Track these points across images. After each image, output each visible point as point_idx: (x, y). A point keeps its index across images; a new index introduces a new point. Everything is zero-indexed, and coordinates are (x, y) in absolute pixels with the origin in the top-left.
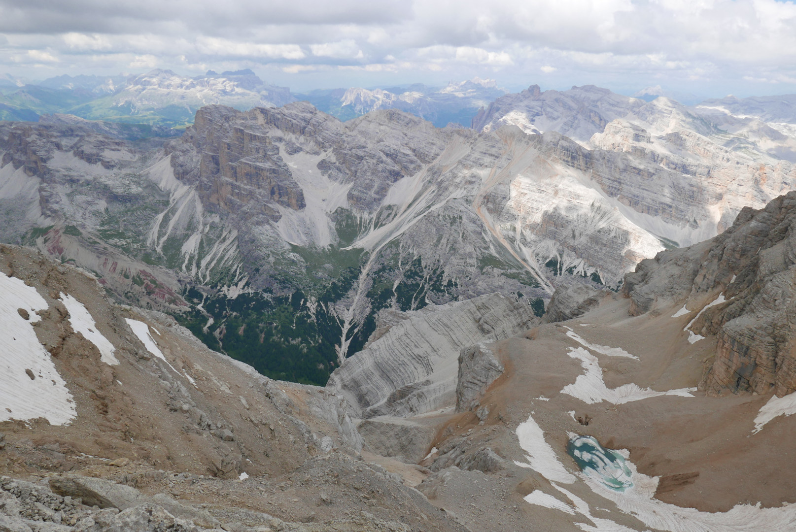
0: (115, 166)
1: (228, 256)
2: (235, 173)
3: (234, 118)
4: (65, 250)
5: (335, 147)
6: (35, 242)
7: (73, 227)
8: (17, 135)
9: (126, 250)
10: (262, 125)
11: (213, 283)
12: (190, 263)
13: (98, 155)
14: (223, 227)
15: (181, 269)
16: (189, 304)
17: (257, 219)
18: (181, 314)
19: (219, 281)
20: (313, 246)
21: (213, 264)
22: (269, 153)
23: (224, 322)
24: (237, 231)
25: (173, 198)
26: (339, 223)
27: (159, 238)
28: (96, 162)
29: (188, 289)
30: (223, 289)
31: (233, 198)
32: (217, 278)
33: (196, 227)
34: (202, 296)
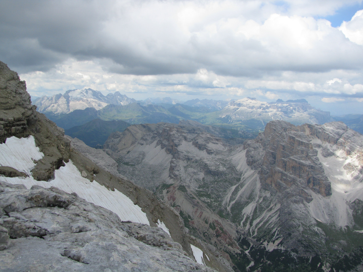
0: (213, 153)
1: (272, 221)
2: (286, 165)
3: (290, 129)
4: (176, 199)
5: (358, 154)
6: (162, 192)
7: (184, 186)
8: (166, 130)
9: (209, 206)
10: (308, 135)
11: (258, 237)
12: (246, 221)
13: (205, 145)
14: (271, 201)
15: (240, 224)
16: (240, 249)
17: (295, 198)
18: (234, 254)
19: (263, 237)
20: (333, 224)
21: (260, 225)
22: (310, 154)
23: (261, 266)
24: (280, 205)
25: (243, 177)
26: (355, 211)
27: (230, 202)
28: (203, 149)
29: (242, 238)
30: (264, 243)
31: (281, 182)
32: (261, 234)
33: (254, 198)
34: (250, 245)
